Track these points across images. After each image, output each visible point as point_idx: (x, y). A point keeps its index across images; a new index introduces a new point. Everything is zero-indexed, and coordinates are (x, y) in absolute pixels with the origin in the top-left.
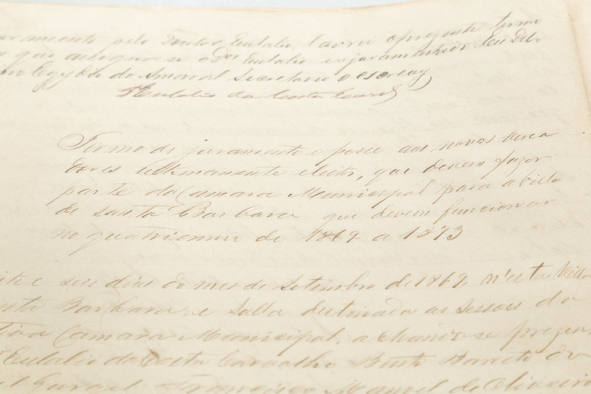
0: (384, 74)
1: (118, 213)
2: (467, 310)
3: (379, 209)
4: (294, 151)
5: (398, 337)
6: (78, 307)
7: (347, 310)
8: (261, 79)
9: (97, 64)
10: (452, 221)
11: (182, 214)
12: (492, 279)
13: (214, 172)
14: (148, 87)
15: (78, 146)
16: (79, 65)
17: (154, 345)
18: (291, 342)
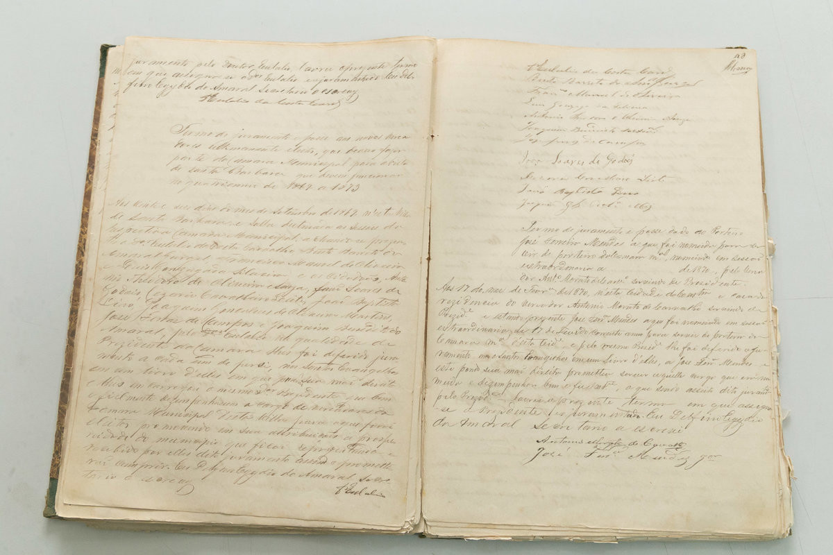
0: (336, 91)
1: (200, 171)
2: (354, 228)
3: (323, 172)
4: (286, 137)
5: (323, 240)
6: (183, 220)
7: (302, 225)
8: (273, 91)
9: (189, 80)
10: (355, 181)
11: (230, 172)
12: (368, 213)
13: (246, 149)
14: (214, 96)
15: (180, 131)
16: (180, 80)
17: (216, 239)
18: (276, 239)
